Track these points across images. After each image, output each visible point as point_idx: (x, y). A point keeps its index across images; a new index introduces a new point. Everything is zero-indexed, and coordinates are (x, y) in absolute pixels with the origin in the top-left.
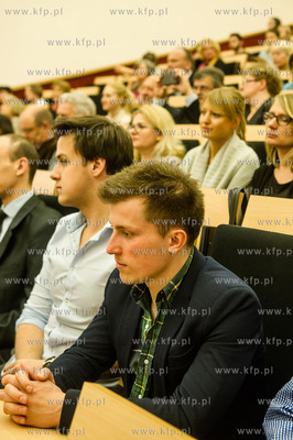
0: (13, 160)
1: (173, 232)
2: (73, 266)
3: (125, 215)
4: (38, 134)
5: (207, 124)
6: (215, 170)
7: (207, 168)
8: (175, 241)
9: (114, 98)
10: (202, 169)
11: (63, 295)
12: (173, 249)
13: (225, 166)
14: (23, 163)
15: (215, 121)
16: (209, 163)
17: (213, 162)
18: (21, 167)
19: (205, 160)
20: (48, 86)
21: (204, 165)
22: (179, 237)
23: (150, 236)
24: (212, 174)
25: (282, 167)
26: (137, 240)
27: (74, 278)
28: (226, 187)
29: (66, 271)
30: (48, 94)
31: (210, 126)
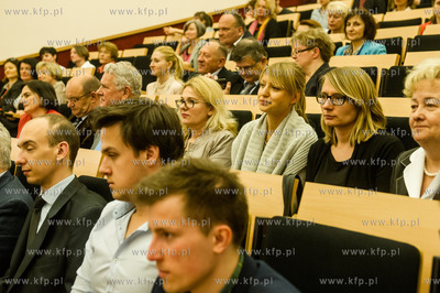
0: (52, 145)
1: (217, 228)
2: (116, 256)
3: (163, 215)
4: (84, 104)
5: (265, 96)
6: (273, 148)
7: (265, 145)
8: (219, 239)
9: (163, 62)
10: (259, 146)
11: (104, 288)
12: (218, 249)
13: (284, 145)
14: (63, 147)
15: (274, 95)
16: (266, 139)
17: (271, 140)
18: (61, 151)
19: (263, 136)
20: (94, 47)
21: (262, 141)
22: (224, 234)
23: (192, 236)
24: (270, 152)
25: (339, 144)
26: (179, 242)
27: (118, 270)
28: (281, 172)
29: (109, 262)
30: (93, 55)
31: (268, 100)
